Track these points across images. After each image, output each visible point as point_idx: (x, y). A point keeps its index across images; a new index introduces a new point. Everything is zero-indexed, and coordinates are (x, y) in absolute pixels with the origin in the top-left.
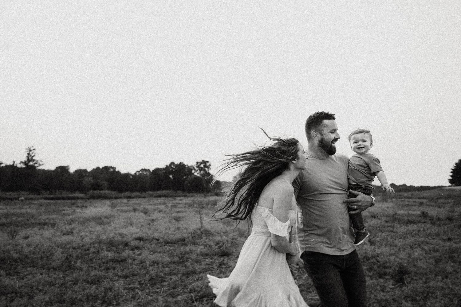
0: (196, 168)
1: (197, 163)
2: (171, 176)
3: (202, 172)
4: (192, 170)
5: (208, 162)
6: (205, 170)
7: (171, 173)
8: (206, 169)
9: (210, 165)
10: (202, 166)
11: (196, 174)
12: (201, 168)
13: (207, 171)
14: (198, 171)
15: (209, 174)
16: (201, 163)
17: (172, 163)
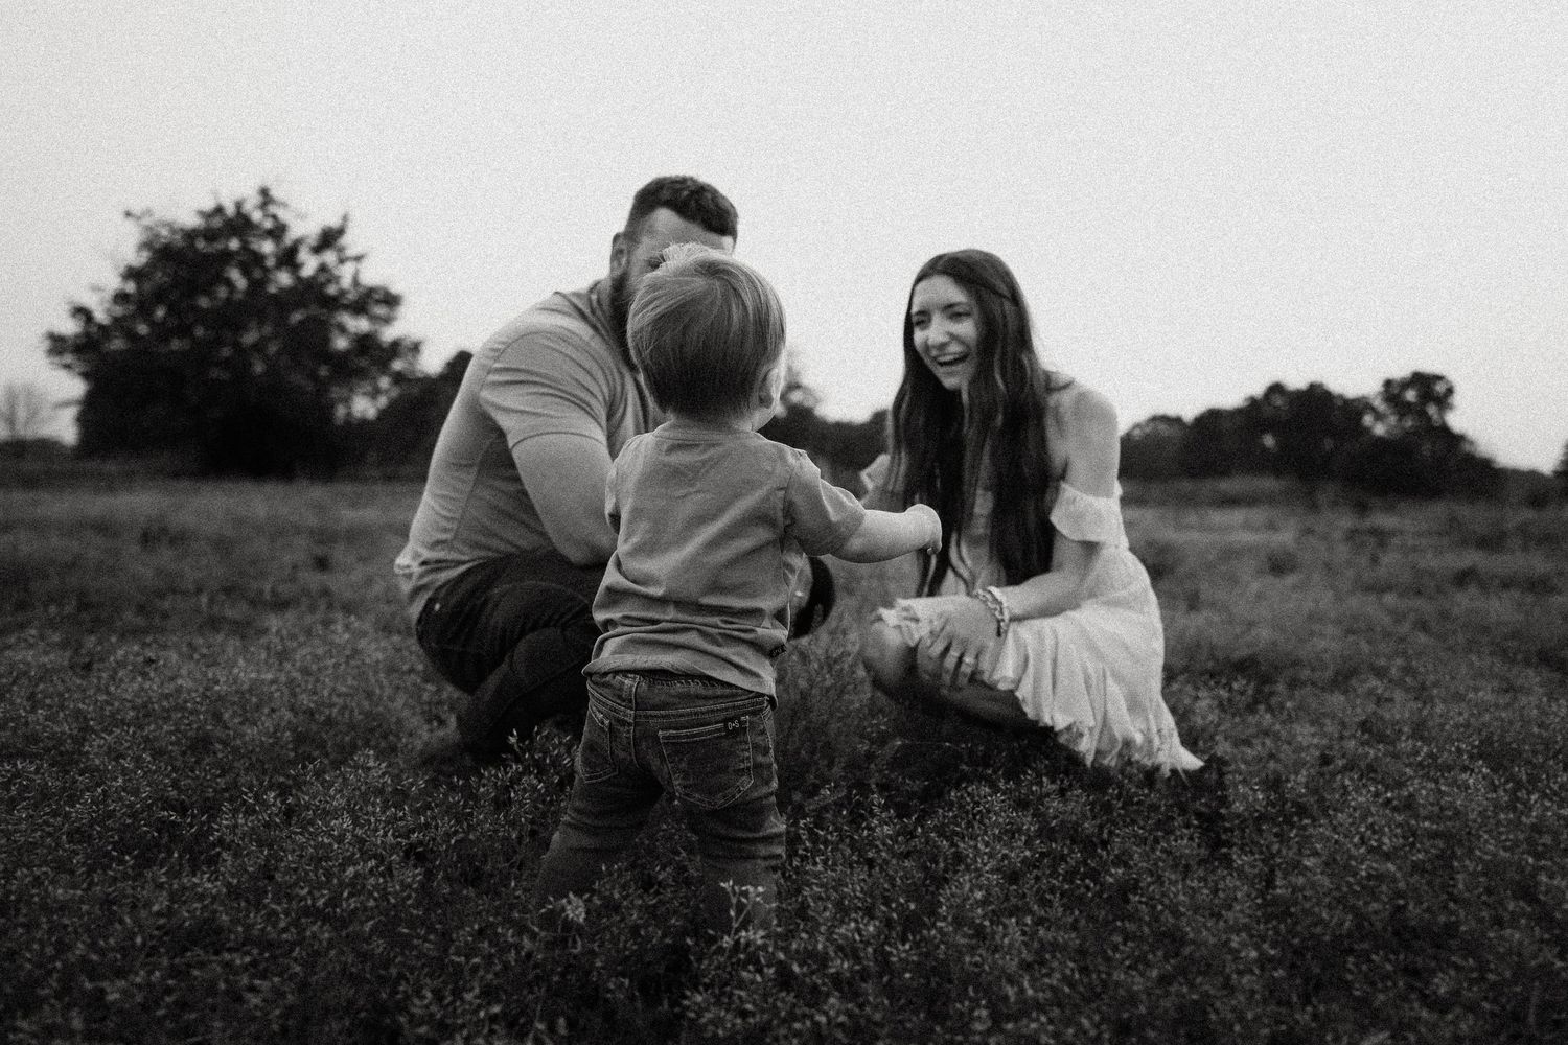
0: (1378, 403)
1: (1388, 383)
2: (1269, 441)
3: (1409, 423)
4: (1359, 414)
5: (1439, 378)
6: (1422, 414)
7: (1269, 425)
8: (1432, 410)
9: (1450, 391)
10: (1411, 395)
11: (1379, 430)
12: (1409, 404)
13: (1429, 419)
14: (1393, 419)
15: (1445, 431)
16: (1406, 384)
17: (1276, 389)
